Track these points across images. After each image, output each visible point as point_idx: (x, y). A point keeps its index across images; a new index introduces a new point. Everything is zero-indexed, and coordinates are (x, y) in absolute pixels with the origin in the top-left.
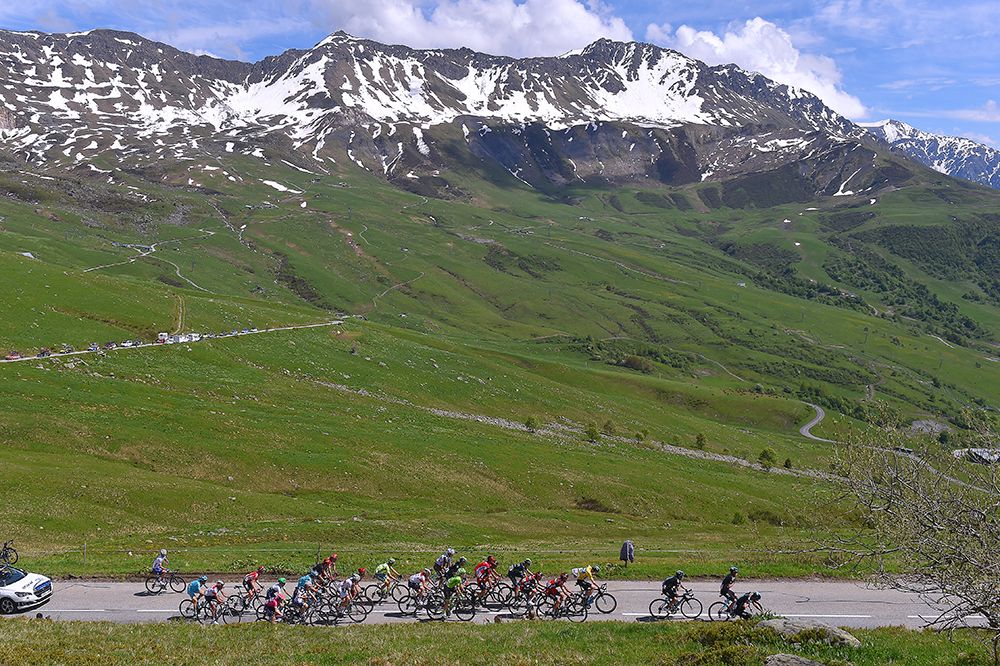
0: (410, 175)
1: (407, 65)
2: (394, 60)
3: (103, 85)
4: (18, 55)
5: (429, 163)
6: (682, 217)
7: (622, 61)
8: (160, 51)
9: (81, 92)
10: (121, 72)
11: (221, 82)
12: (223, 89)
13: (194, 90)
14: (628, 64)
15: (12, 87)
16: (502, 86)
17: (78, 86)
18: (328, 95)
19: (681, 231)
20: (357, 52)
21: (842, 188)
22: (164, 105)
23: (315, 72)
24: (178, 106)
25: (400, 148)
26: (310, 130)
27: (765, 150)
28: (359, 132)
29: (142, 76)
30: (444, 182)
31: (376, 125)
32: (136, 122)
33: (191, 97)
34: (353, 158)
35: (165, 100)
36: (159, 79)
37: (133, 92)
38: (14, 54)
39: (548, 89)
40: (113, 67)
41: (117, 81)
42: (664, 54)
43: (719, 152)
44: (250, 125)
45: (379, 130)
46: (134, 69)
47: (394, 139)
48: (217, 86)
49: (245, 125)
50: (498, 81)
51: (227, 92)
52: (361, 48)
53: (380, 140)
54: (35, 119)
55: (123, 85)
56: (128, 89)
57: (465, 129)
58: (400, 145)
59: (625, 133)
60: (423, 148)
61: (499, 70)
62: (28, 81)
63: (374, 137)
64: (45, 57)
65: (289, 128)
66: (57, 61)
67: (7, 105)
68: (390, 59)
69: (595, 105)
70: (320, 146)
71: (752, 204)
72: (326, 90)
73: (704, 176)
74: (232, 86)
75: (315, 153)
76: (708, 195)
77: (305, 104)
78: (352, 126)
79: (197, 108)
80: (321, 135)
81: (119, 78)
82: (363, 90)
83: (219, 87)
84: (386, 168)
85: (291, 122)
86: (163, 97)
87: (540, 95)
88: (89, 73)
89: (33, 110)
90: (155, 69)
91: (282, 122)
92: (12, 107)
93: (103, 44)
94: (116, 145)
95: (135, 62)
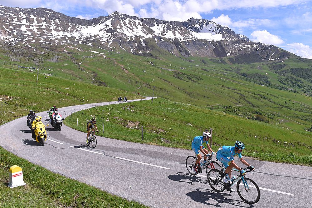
0: (140, 52)
1: (137, 22)
2: (133, 20)
3: (40, 24)
4: (12, 14)
5: (146, 49)
6: (225, 66)
7: (198, 24)
8: (59, 15)
9: (32, 26)
10: (46, 21)
11: (79, 25)
12: (79, 27)
13: (70, 27)
14: (200, 25)
15: (8, 24)
16: (165, 29)
17: (31, 24)
18: (113, 29)
19: (226, 70)
20: (121, 18)
21: (270, 58)
22: (60, 31)
23: (109, 23)
24: (64, 31)
25: (136, 44)
26: (107, 39)
27: (244, 48)
28: (123, 39)
29: (53, 22)
30: (151, 54)
31: (128, 37)
32: (50, 36)
33: (69, 29)
34: (121, 47)
35: (60, 30)
36: (59, 23)
37: (50, 27)
38: (10, 14)
39: (179, 30)
40: (44, 19)
41: (44, 23)
42: (210, 23)
43: (231, 48)
44: (87, 37)
45: (129, 39)
46: (50, 20)
47: (134, 42)
48: (78, 26)
49: (86, 37)
50: (164, 28)
51: (81, 28)
52: (123, 16)
53: (130, 42)
54: (15, 33)
55: (47, 25)
56: (48, 26)
57: (156, 40)
58: (136, 43)
59: (203, 42)
60: (144, 45)
61: (164, 25)
62: (14, 22)
63: (128, 41)
64: (21, 15)
65: (100, 38)
66: (25, 17)
67: (5, 29)
68: (132, 20)
69: (192, 35)
70: (110, 43)
71: (245, 63)
72: (112, 28)
73: (228, 55)
74: (82, 27)
75: (109, 45)
76: (231, 60)
77: (106, 32)
78: (121, 37)
79: (71, 32)
80: (111, 40)
81: (46, 22)
82: (123, 28)
83: (78, 27)
84: (132, 50)
85: (101, 37)
86: (60, 29)
87: (176, 32)
88: (35, 21)
89: (15, 31)
90: (57, 20)
91: (98, 36)
92: (7, 30)
93: (40, 12)
94: (41, 41)
95: (51, 18)
